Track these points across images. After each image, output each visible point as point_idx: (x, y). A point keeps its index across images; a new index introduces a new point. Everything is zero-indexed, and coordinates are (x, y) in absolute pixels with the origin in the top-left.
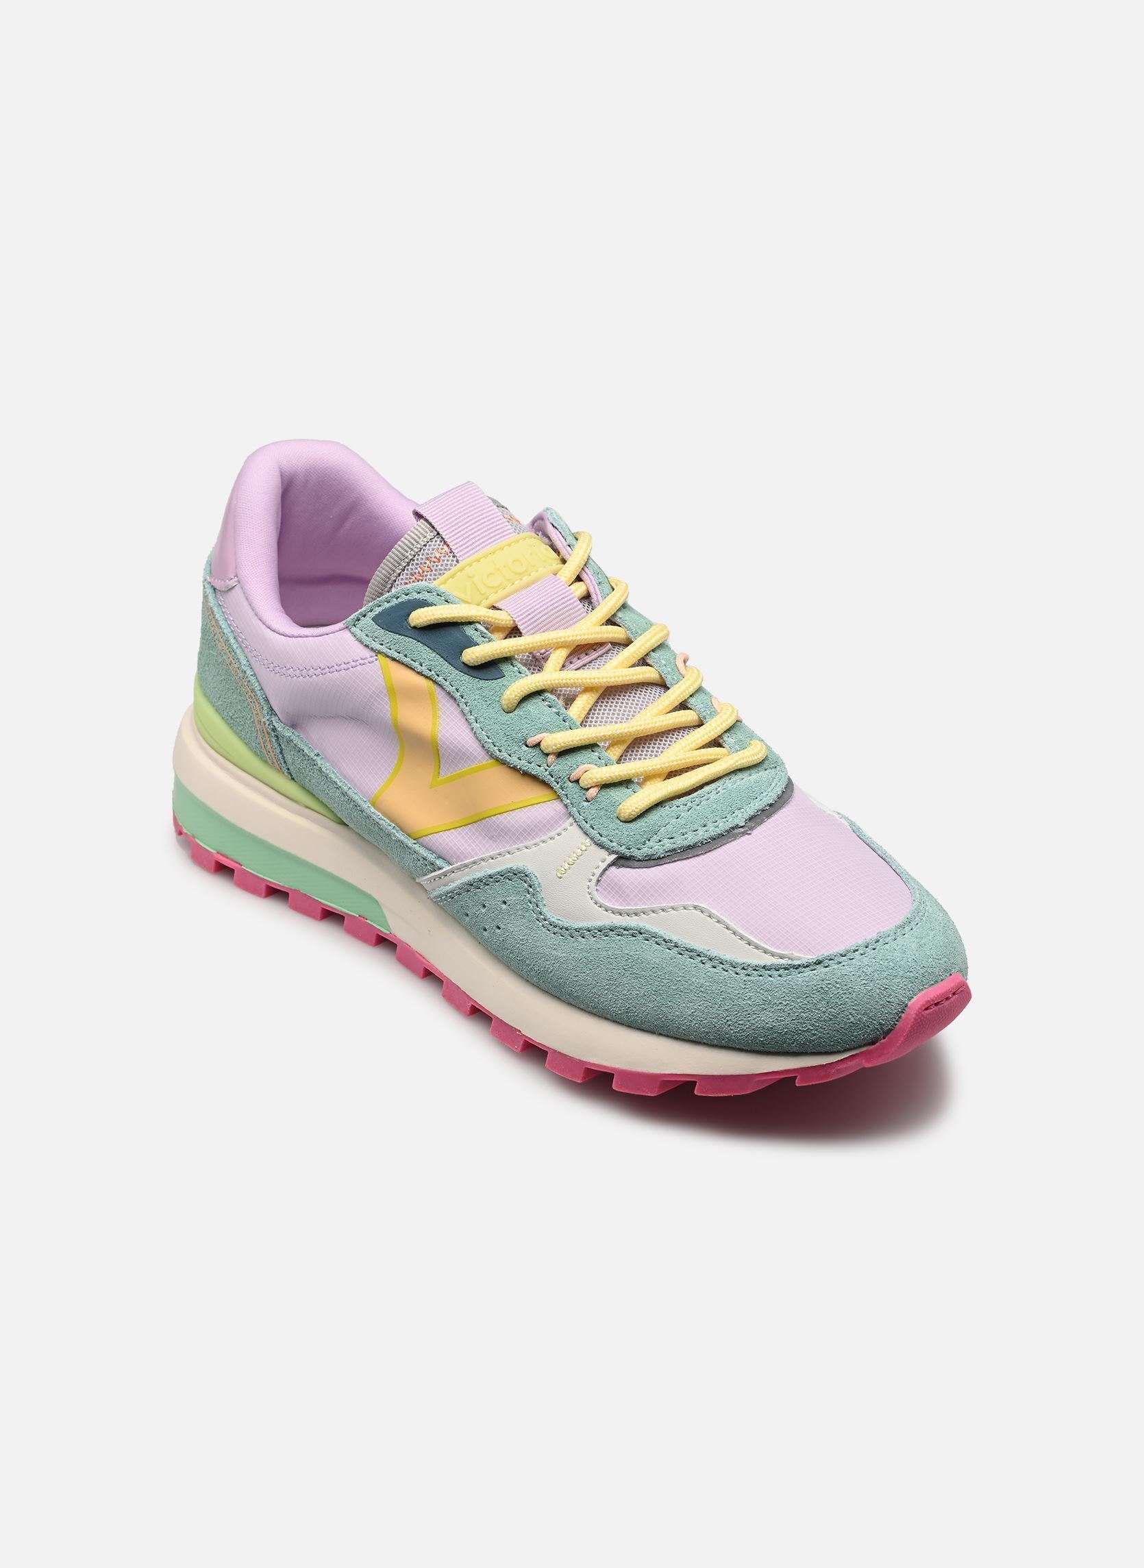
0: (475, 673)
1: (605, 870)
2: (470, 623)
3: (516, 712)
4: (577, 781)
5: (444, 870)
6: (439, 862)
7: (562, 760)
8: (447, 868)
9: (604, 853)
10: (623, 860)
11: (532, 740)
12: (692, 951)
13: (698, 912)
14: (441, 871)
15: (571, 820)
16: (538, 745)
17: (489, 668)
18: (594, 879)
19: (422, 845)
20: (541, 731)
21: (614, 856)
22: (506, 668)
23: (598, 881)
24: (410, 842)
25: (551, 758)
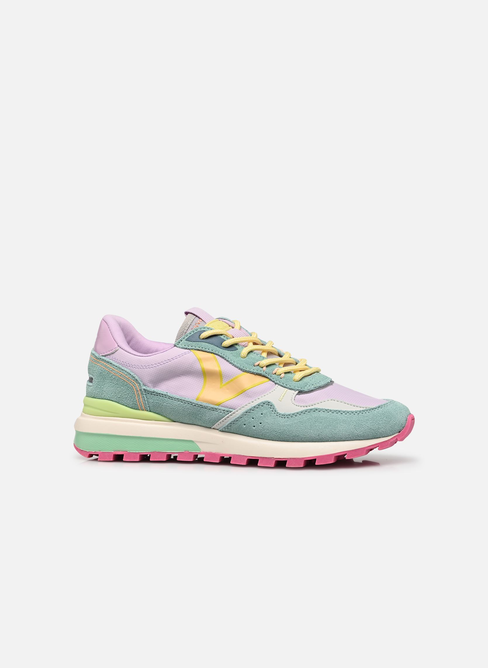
0: (228, 349)
1: (295, 396)
2: (221, 335)
3: (247, 357)
4: (275, 374)
5: (233, 412)
6: (231, 410)
7: (269, 368)
8: (234, 411)
9: (293, 391)
10: (300, 392)
11: (257, 364)
12: (337, 411)
13: (333, 401)
14: (232, 413)
15: (277, 385)
16: (258, 365)
17: (232, 347)
18: (293, 399)
19: (222, 406)
20: (257, 361)
21: (297, 392)
22: (237, 347)
23: (294, 399)
24: (216, 407)
25: (265, 368)
